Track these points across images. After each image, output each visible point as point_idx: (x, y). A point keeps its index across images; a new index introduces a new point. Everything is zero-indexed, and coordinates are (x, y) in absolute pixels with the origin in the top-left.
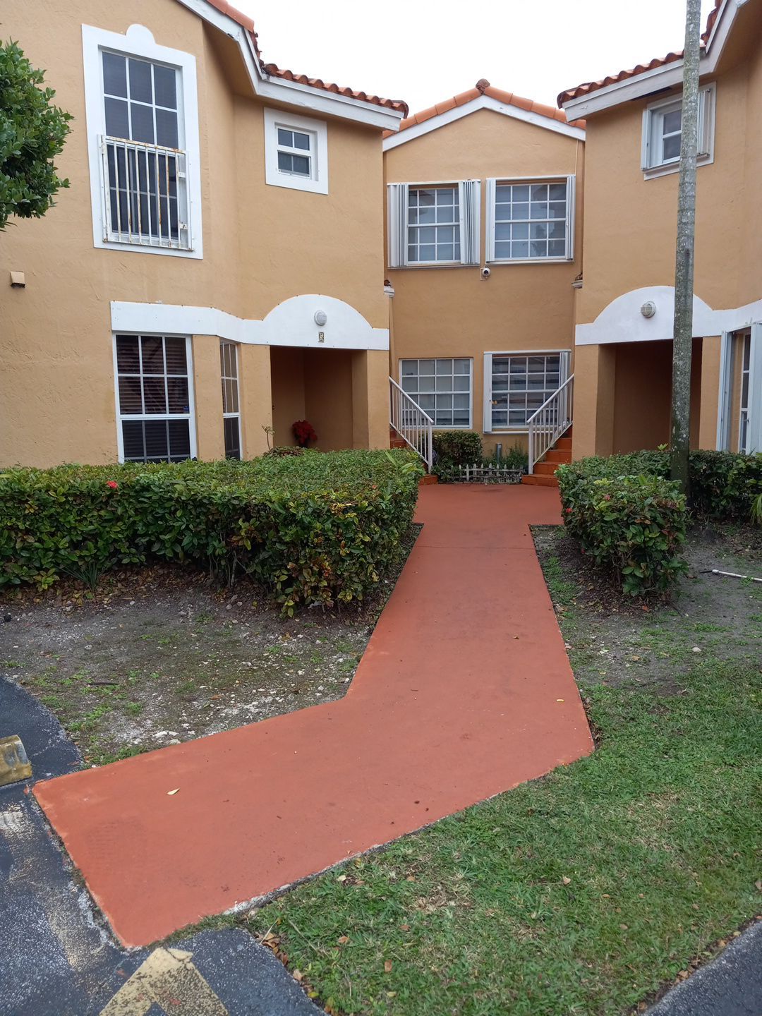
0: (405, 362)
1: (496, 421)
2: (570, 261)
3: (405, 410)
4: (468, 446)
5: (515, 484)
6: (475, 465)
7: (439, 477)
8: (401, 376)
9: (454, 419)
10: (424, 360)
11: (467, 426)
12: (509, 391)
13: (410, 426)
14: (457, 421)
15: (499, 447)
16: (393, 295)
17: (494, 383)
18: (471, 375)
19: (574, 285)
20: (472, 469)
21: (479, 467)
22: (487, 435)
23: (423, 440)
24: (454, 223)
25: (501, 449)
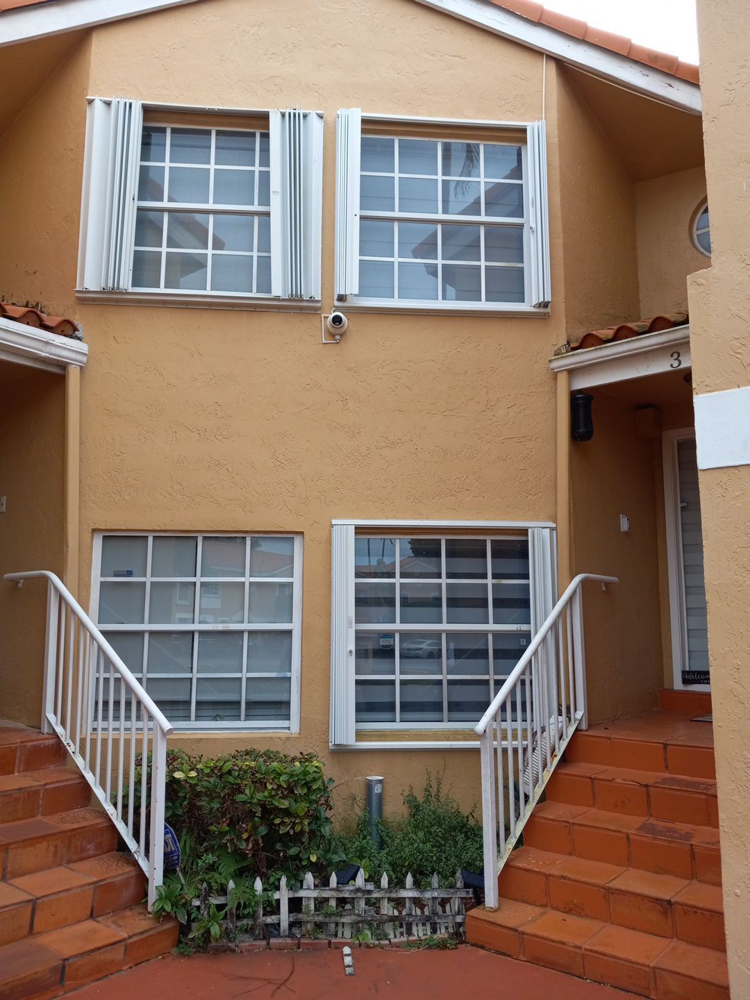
0: (112, 538)
1: (365, 708)
2: (542, 310)
3: (103, 675)
4: (287, 812)
5: (442, 946)
6: (309, 878)
7: (184, 930)
8: (96, 578)
9: (248, 704)
10: (163, 538)
11: (284, 723)
12: (398, 626)
13: (112, 724)
14: (258, 708)
15: (377, 789)
16: (84, 359)
17: (360, 602)
18: (296, 580)
19: (555, 365)
20: (302, 894)
21: (325, 883)
22: (342, 753)
23: (138, 783)
24: (256, 207)
25: (380, 796)
